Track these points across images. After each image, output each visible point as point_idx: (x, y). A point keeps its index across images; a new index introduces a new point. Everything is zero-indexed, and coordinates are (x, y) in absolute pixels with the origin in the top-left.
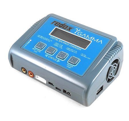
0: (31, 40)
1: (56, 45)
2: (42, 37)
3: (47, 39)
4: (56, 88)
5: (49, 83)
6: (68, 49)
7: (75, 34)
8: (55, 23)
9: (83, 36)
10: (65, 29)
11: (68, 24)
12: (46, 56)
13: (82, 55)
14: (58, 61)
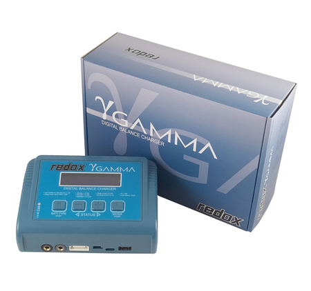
0: (39, 204)
1: (80, 195)
2: (52, 193)
3: (61, 194)
4: (107, 249)
5: (94, 247)
6: (99, 194)
7: (94, 171)
8: (55, 168)
9: (106, 171)
10: (75, 170)
11: (74, 163)
12: (78, 215)
13: (122, 195)
14: (98, 215)
